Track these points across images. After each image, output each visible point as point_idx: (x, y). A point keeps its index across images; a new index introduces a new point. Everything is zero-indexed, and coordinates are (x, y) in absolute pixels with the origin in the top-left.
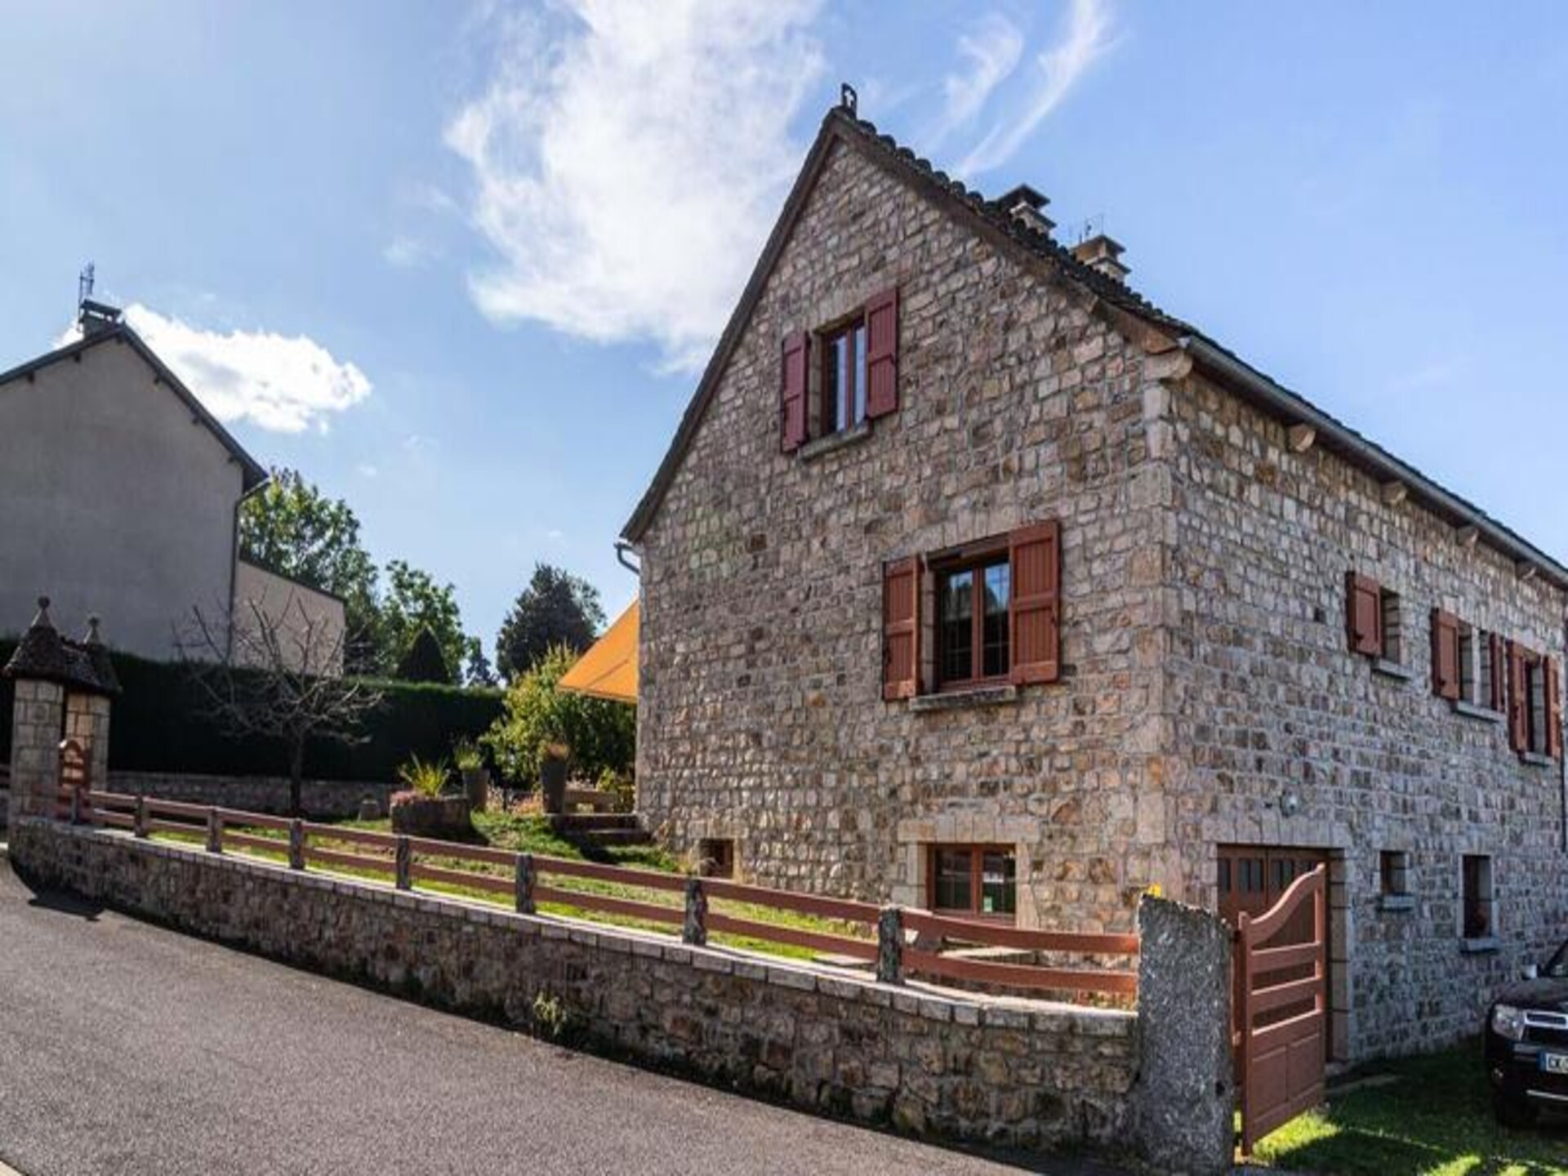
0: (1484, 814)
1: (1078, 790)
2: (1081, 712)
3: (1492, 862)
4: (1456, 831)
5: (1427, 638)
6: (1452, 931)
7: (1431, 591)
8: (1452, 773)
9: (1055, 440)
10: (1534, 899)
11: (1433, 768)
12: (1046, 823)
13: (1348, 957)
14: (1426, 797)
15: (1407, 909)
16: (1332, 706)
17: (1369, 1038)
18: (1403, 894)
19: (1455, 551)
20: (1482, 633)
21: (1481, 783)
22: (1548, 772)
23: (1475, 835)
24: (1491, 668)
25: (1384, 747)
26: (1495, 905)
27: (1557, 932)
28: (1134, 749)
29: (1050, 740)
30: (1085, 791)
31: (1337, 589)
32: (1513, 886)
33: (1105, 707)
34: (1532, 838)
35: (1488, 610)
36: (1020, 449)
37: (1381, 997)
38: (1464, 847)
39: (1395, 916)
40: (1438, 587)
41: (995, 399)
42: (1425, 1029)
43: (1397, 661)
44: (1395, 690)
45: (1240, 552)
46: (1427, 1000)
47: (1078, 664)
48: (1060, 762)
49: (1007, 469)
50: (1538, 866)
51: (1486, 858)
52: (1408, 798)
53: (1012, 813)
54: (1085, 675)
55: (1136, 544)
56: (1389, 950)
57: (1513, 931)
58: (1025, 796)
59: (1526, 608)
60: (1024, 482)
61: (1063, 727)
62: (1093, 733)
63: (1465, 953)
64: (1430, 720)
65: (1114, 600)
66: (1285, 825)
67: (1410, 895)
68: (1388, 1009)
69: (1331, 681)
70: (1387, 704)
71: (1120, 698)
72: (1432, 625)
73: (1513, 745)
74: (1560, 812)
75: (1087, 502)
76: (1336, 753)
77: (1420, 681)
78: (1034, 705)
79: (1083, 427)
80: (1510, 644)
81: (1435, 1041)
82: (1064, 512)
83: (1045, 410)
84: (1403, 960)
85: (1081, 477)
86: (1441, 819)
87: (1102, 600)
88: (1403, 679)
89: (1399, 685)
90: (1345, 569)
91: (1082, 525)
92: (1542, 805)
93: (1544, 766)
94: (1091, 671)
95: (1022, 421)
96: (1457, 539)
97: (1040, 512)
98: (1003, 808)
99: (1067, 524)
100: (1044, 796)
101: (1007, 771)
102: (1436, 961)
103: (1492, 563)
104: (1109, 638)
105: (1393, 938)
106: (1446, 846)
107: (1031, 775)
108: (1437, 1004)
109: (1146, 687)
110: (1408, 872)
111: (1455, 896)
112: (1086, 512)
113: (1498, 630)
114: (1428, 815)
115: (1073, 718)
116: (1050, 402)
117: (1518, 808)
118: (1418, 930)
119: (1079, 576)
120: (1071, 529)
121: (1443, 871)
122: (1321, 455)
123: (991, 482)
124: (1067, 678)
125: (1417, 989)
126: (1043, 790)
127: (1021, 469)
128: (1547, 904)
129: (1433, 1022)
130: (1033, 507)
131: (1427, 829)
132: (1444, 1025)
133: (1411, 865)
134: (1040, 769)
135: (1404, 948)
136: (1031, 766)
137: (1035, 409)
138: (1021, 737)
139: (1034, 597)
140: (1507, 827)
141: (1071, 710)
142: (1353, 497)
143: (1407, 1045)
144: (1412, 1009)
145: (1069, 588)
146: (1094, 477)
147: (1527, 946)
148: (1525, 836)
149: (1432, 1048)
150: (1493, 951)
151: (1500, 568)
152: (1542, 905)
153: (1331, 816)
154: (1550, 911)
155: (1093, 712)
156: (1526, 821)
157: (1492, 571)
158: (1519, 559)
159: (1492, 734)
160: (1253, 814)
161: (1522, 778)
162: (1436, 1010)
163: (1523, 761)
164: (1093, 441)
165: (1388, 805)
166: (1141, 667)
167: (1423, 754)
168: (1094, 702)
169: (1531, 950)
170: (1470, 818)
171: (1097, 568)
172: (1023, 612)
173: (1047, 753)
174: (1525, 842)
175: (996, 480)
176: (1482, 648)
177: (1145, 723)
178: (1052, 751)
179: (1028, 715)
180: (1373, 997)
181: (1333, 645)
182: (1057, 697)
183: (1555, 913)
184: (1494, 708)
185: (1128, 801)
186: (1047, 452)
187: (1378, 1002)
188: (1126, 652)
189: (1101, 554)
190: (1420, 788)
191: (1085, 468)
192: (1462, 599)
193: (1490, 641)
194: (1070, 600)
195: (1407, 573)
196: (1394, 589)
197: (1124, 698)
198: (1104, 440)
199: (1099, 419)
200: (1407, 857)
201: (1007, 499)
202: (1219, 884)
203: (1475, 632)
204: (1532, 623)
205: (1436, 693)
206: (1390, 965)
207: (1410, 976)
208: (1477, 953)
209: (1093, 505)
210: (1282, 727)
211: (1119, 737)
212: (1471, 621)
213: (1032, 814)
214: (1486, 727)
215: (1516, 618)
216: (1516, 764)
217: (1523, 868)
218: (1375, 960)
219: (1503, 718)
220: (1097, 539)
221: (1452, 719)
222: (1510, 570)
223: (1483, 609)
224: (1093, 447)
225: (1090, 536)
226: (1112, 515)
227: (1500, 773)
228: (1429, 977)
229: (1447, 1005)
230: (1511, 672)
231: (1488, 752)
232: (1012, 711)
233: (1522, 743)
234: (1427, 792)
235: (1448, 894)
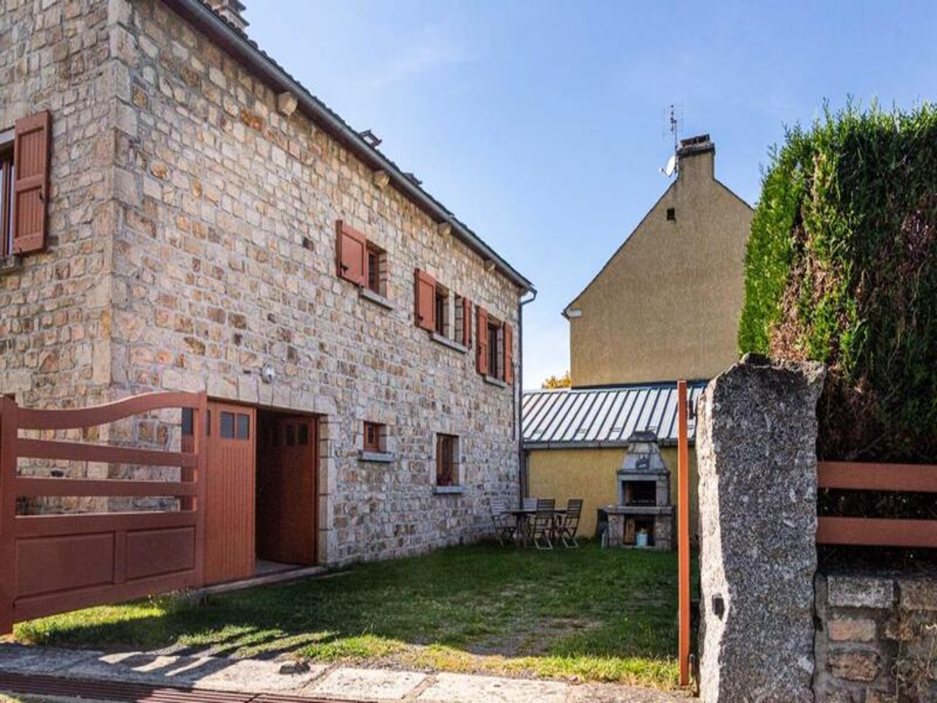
0: (454, 410)
1: (56, 344)
2: (60, 277)
3: (460, 439)
4: (431, 416)
5: (411, 288)
6: (427, 481)
7: (416, 258)
8: (430, 379)
9: (52, 44)
10: (491, 465)
11: (414, 374)
12: (36, 373)
13: (329, 491)
14: (406, 391)
15: (388, 462)
16: (319, 312)
17: (349, 548)
18: (385, 452)
19: (436, 237)
20: (457, 297)
21: (452, 389)
22: (504, 392)
23: (447, 422)
24: (464, 320)
25: (370, 351)
26: (461, 467)
27: (508, 487)
28: (93, 305)
29: (40, 302)
30: (61, 343)
31: (328, 230)
32: (476, 456)
33: (76, 270)
34: (490, 429)
35: (462, 284)
36: (29, 52)
37: (361, 520)
38: (437, 428)
39: (376, 467)
40: (422, 257)
41: (14, 10)
42: (401, 542)
43: (385, 296)
44: (381, 314)
45: (218, 169)
46: (403, 524)
47: (59, 235)
48: (47, 320)
49: (20, 71)
50: (496, 446)
51: (457, 437)
52: (391, 389)
53: (14, 368)
54: (65, 246)
55: (100, 131)
56: (371, 489)
57: (476, 484)
58: (24, 351)
59: (491, 289)
60: (32, 80)
61: (48, 290)
62: (67, 294)
63: (435, 494)
64: (412, 341)
65: (84, 180)
66: (264, 388)
67: (390, 453)
68: (368, 530)
69: (318, 294)
70: (373, 322)
71: (86, 261)
72: (415, 280)
73: (478, 371)
74: (512, 416)
75: (70, 97)
76: (322, 346)
77: (405, 314)
78: (30, 273)
79: (71, 33)
80: (478, 308)
81: (409, 550)
82: (55, 105)
83: (47, 18)
84: (382, 496)
85: (67, 76)
86: (420, 408)
87: (77, 179)
88: (389, 309)
89: (384, 312)
90: (337, 218)
91: (67, 116)
92: (499, 410)
93: (502, 388)
94: (68, 241)
95: (31, 30)
96: (438, 231)
97: (39, 107)
98: (8, 363)
99: (57, 116)
100: (36, 350)
101: (11, 331)
102: (413, 499)
103: (468, 256)
104: (80, 212)
105: (373, 483)
106: (423, 424)
107: (27, 333)
108: (412, 526)
109: (102, 251)
110: (388, 438)
111: (430, 458)
112: (69, 105)
113: (469, 297)
114: (410, 404)
115: (55, 282)
116: (50, 12)
117: (481, 409)
118: (397, 478)
119: (63, 161)
120: (59, 120)
121: (419, 441)
122: (314, 129)
123: (9, 83)
124: (53, 248)
125: (394, 516)
126: (34, 347)
127: (29, 72)
128: (501, 469)
129: (408, 539)
130: (35, 103)
131: (407, 413)
132: (418, 541)
133: (392, 434)
134: (33, 329)
135: (384, 489)
136: (27, 325)
137: (39, 18)
138: (21, 301)
139: (32, 178)
140: (473, 420)
141: (54, 275)
142: (345, 170)
143: (383, 554)
144: (389, 530)
145: (55, 171)
146: (76, 75)
147: (486, 494)
148: (486, 427)
149: (407, 555)
150: (459, 494)
151: (472, 260)
152: (498, 469)
153: (316, 389)
154: (503, 474)
155: (68, 275)
156: (487, 418)
157: (466, 261)
158: (486, 258)
159: (462, 361)
160: (229, 376)
161: (485, 392)
162: (411, 530)
163: (485, 382)
164: (75, 46)
165: (372, 392)
166: (99, 235)
167: (404, 362)
168: (69, 266)
169: (488, 496)
170: (444, 410)
171: (75, 153)
172: (24, 191)
173: (37, 313)
174: (486, 430)
175: (12, 80)
176: (456, 307)
177: (100, 283)
178: (42, 309)
179: (26, 282)
180: (354, 520)
181: (322, 269)
182: (46, 264)
183: (507, 476)
184: (464, 344)
185: (87, 349)
186: (47, 54)
187: (358, 524)
188: (90, 223)
189: (78, 140)
190: (403, 384)
191: (69, 68)
192: (441, 270)
193: (462, 303)
194: (57, 180)
195: (395, 240)
196: (382, 246)
197: (88, 261)
198: (82, 44)
199: (80, 24)
200: (388, 429)
201: (19, 96)
202: (183, 425)
203: (451, 295)
204: (496, 300)
205: (417, 325)
206: (370, 499)
207: (388, 507)
208: (445, 495)
209: (73, 99)
210: (266, 318)
211: (84, 295)
212: (449, 286)
213: (27, 366)
214: (458, 355)
215: (484, 295)
216: (481, 383)
217: (484, 446)
218: (356, 495)
219: (473, 353)
220: (75, 127)
221: (432, 344)
222: (480, 264)
223: (458, 281)
224: (75, 50)
225: (70, 126)
226: (85, 107)
227: (468, 386)
228: (406, 509)
229: (420, 527)
230: (478, 325)
231: (459, 371)
232: (15, 278)
233: (485, 370)
234: (408, 387)
235: (424, 457)
